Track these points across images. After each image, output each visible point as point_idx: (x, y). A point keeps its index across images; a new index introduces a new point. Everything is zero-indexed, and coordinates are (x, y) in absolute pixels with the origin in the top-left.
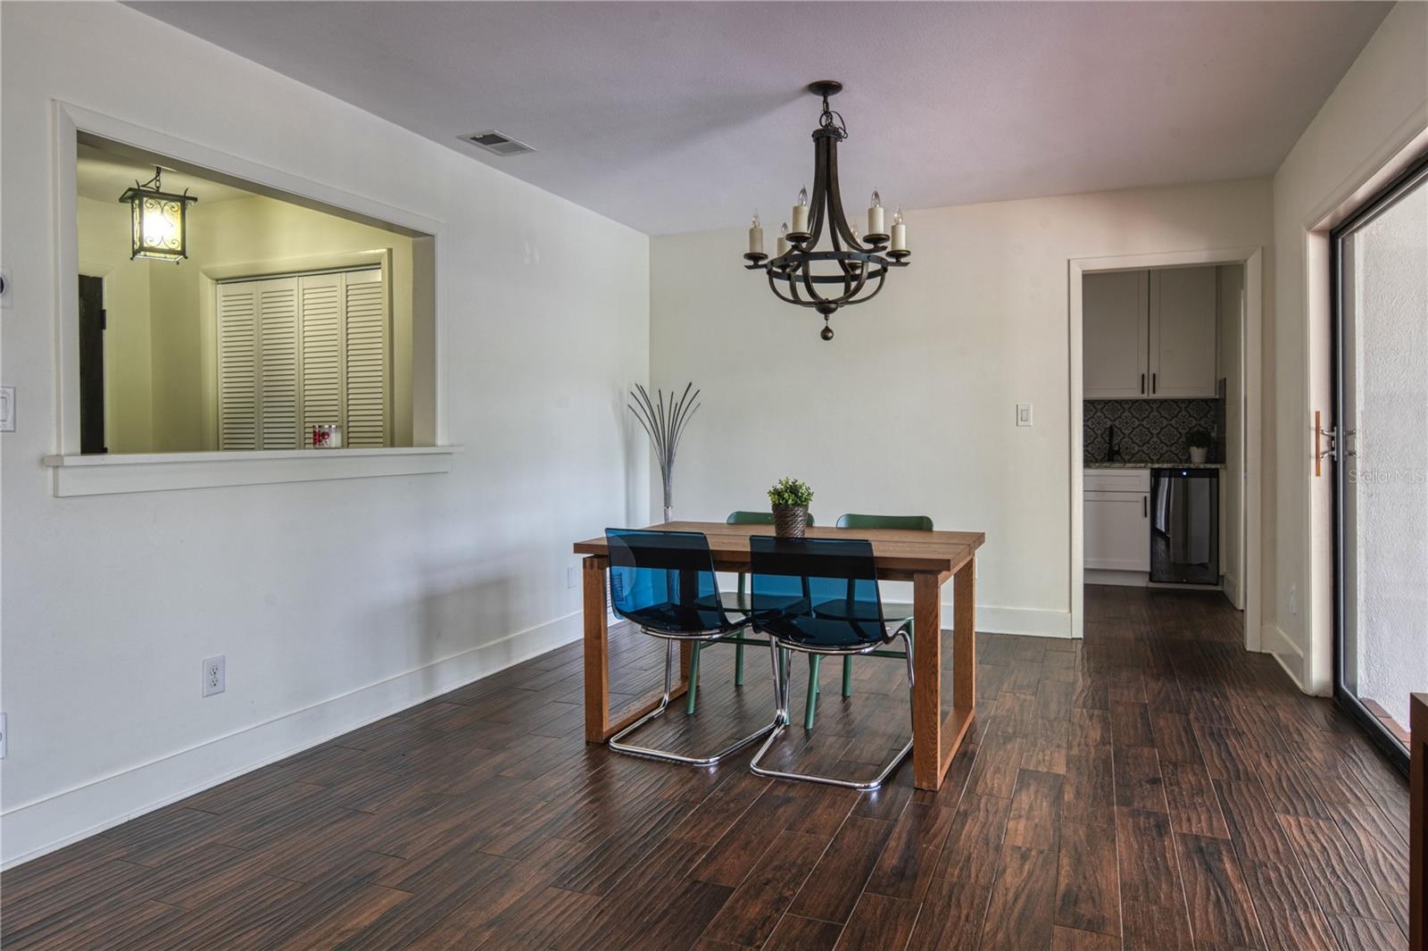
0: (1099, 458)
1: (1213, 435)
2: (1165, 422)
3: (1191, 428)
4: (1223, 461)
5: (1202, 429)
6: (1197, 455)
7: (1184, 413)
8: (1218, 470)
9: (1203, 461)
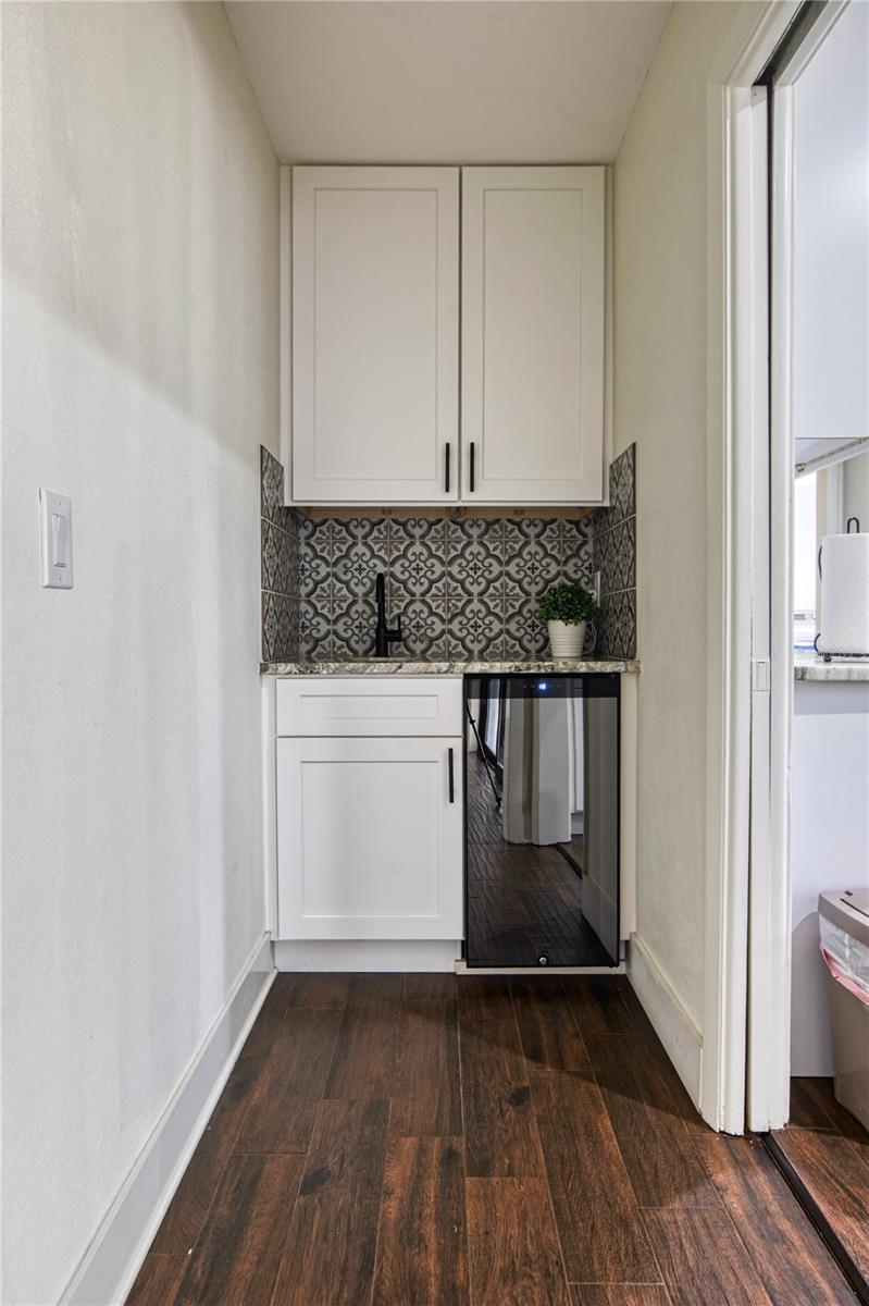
0: (360, 648)
1: (596, 595)
2: (496, 569)
3: (547, 582)
4: (630, 655)
5: (569, 584)
6: (565, 637)
7: (533, 547)
8: (617, 675)
9: (579, 654)
